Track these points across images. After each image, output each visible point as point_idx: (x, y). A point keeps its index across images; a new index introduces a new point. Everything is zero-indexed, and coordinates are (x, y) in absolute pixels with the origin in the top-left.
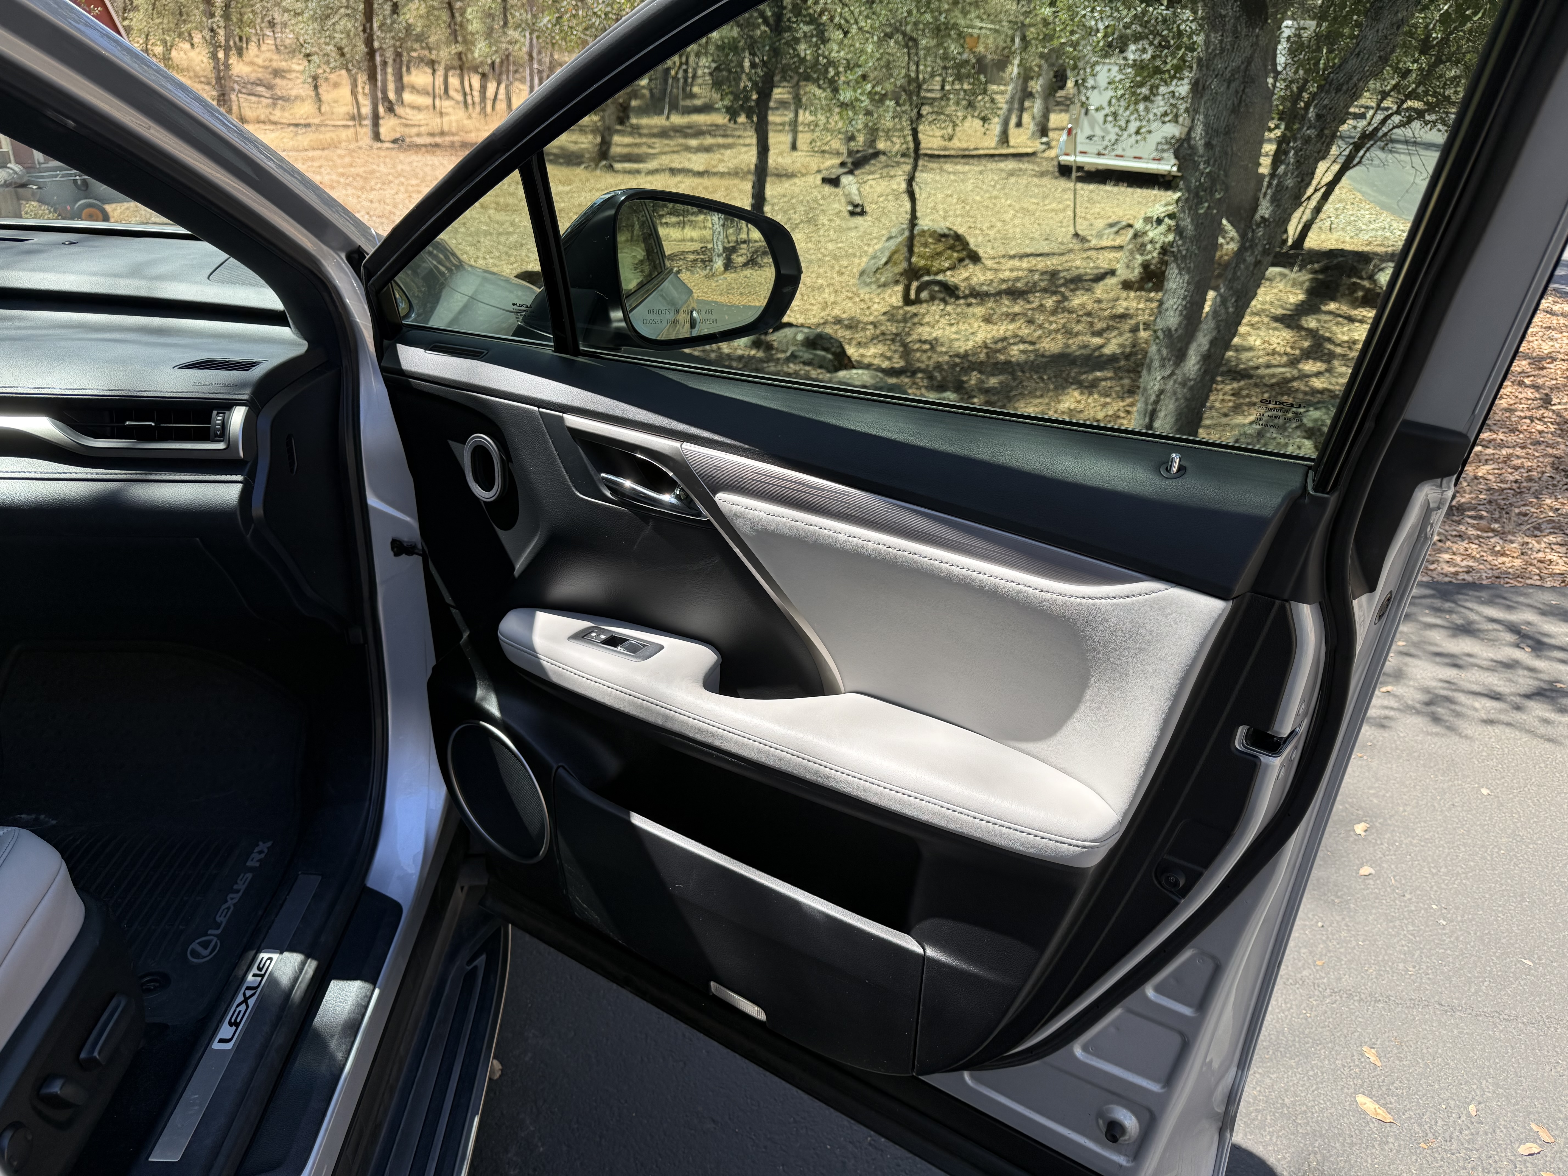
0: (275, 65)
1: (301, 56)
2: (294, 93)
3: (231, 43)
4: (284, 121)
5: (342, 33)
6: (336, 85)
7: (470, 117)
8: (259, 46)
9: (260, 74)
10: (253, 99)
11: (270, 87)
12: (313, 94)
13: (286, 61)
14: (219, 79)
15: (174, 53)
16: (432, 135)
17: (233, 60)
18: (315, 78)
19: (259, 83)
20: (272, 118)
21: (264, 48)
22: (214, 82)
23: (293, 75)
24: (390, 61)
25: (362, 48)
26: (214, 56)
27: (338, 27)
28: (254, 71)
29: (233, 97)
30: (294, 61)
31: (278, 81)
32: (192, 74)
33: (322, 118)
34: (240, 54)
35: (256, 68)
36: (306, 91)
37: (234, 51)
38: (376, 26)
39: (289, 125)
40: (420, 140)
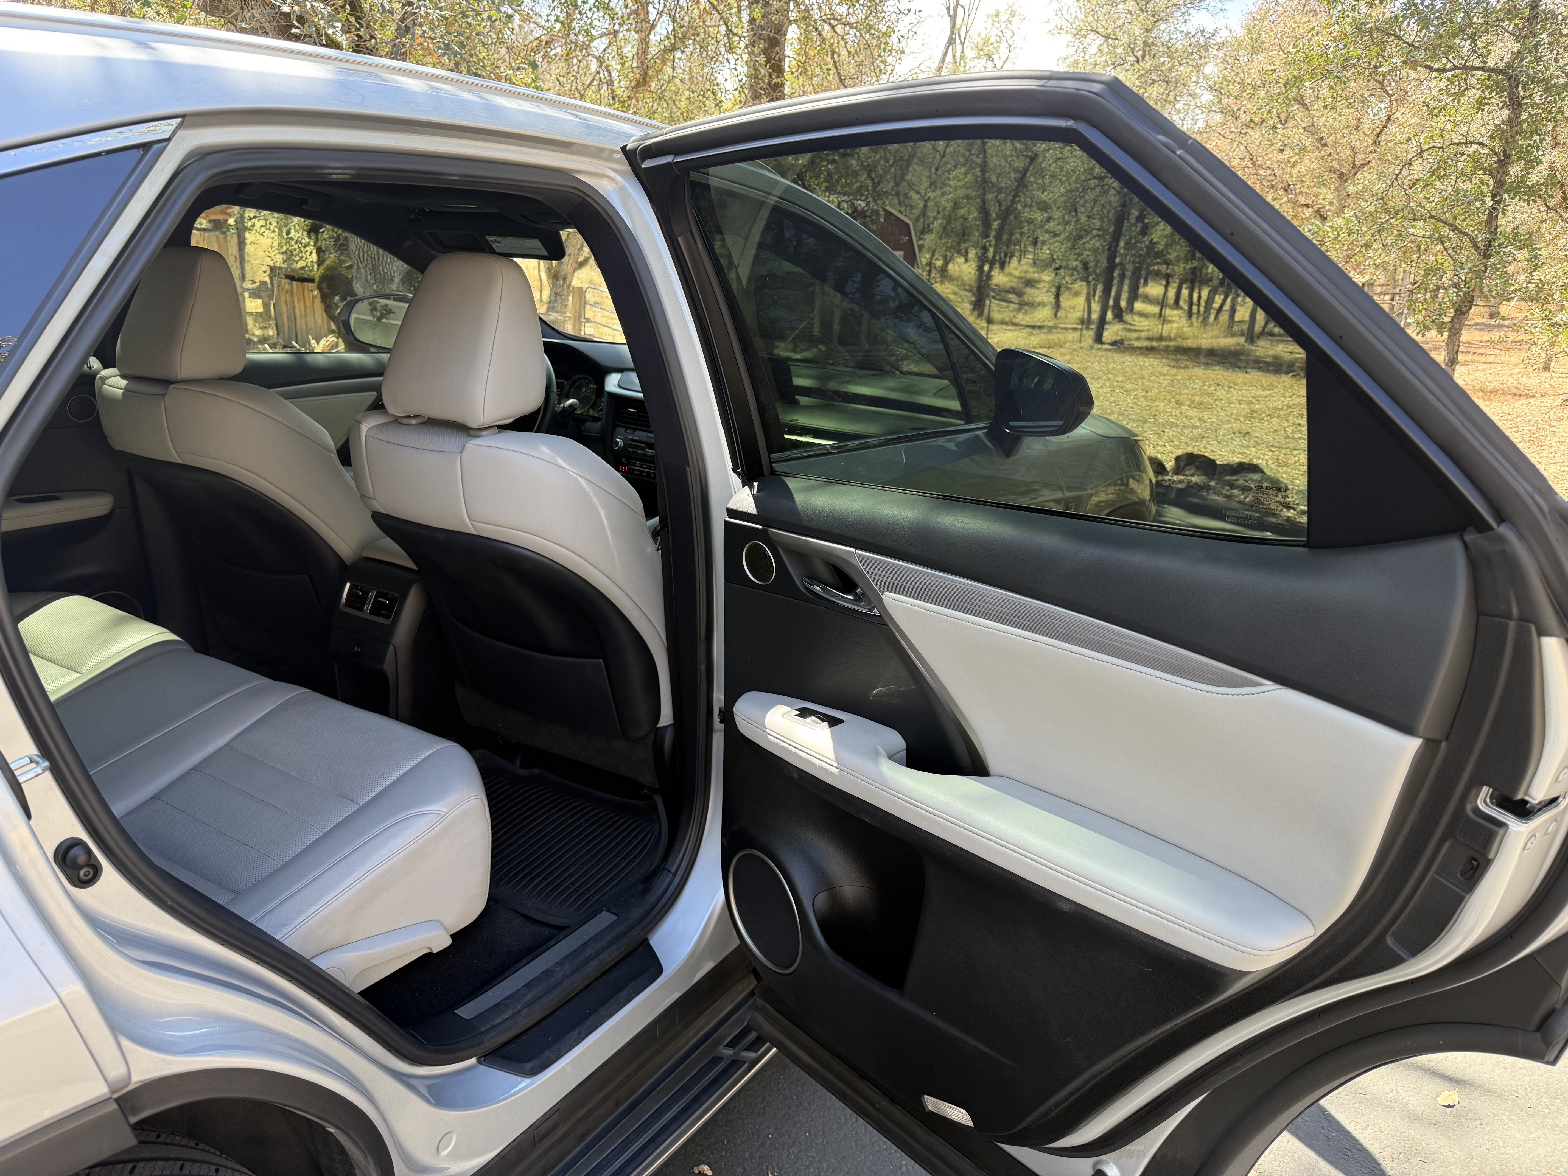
0: (1029, 276)
1: (1051, 270)
2: (1038, 300)
3: (997, 258)
4: (1022, 323)
5: (1090, 250)
6: (1077, 294)
7: (1191, 325)
8: (1020, 260)
9: (1014, 283)
10: (1004, 304)
11: (1019, 294)
12: (1053, 301)
13: (1038, 272)
14: (980, 287)
15: (950, 266)
16: (1151, 339)
17: (995, 273)
18: (1059, 288)
19: (1012, 291)
20: (1014, 320)
21: (1023, 261)
22: (975, 290)
23: (1042, 285)
24: (1128, 274)
25: (1104, 263)
26: (980, 269)
27: (1087, 245)
28: (1011, 281)
29: (987, 302)
30: (1046, 273)
31: (1029, 290)
32: (960, 283)
33: (1057, 322)
34: (1002, 267)
35: (1013, 279)
36: (1049, 298)
37: (998, 265)
38: (1122, 244)
39: (1028, 326)
40: (1137, 344)
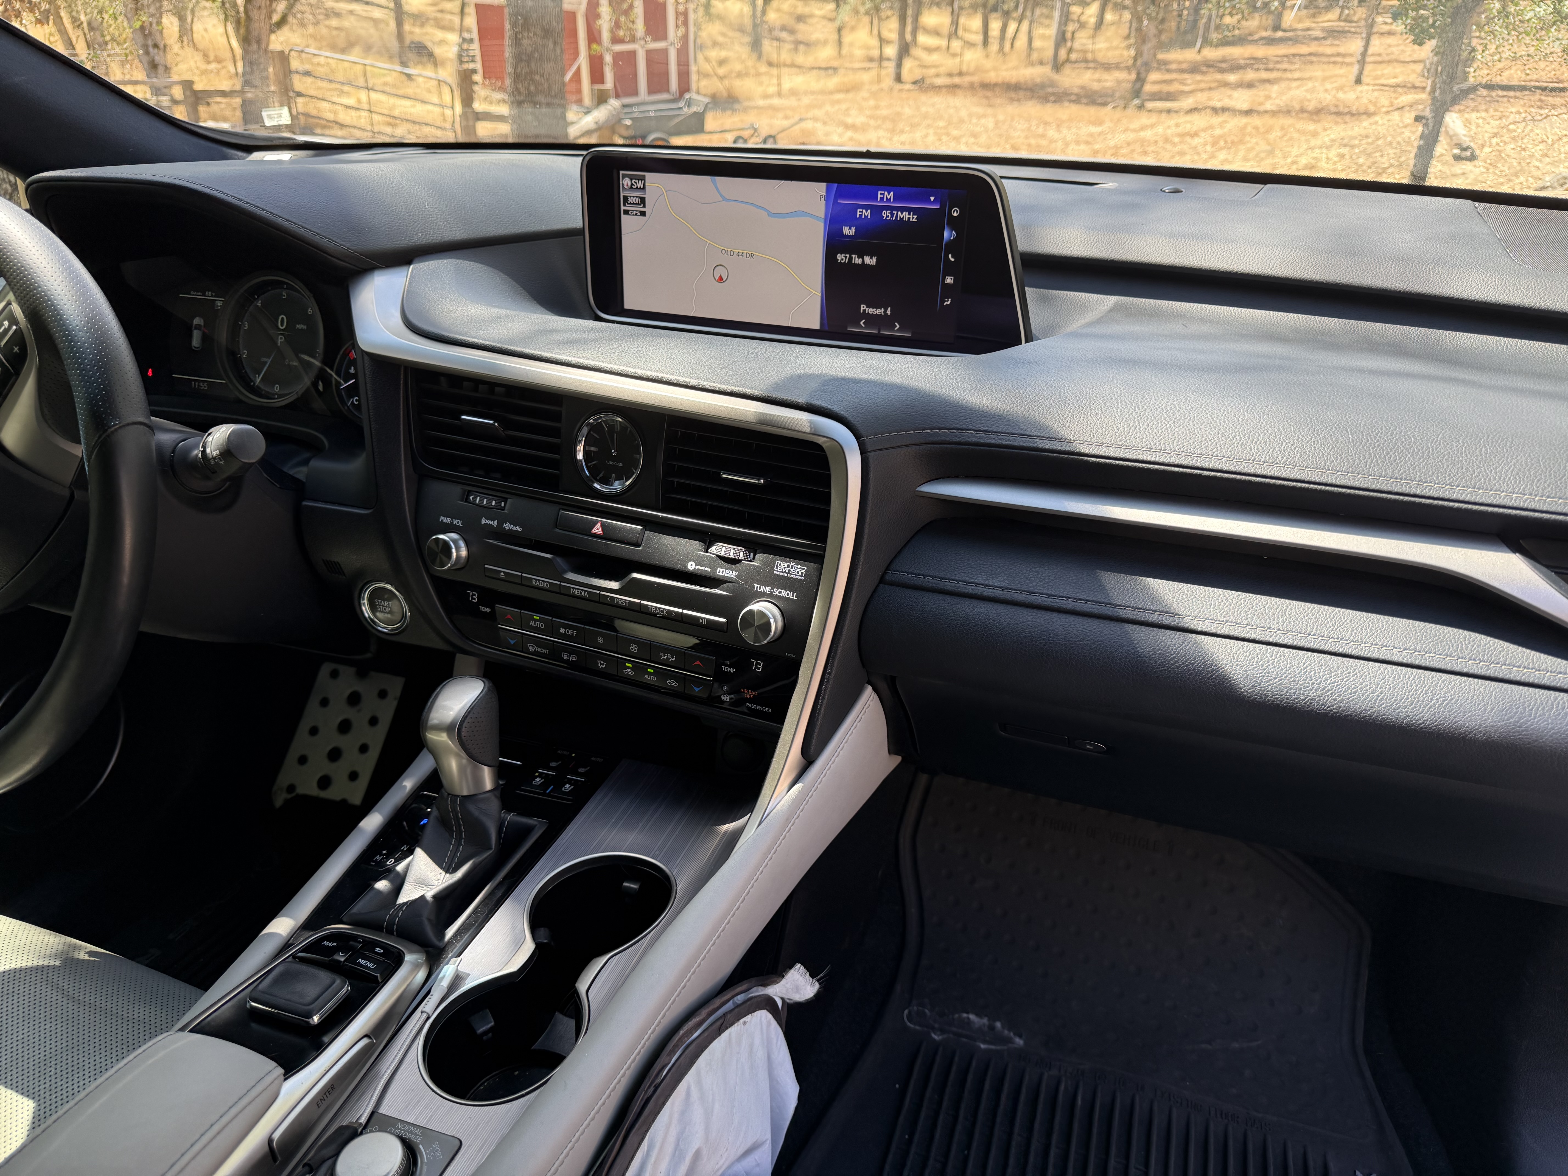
0: (798, 10)
2: (815, 37)
4: (807, 65)
6: (855, 29)
7: (990, 56)
9: (785, 20)
10: (780, 44)
11: (792, 32)
12: (835, 39)
13: (808, 6)
14: (754, 27)
16: (950, 75)
19: (783, 28)
20: (795, 62)
22: (749, 30)
23: (815, 20)
24: (911, 3)
26: (753, 3)
28: (783, 18)
29: (764, 43)
30: (815, 6)
31: (801, 27)
33: (843, 61)
35: (783, 15)
36: (829, 35)
39: (813, 68)
40: (939, 81)
